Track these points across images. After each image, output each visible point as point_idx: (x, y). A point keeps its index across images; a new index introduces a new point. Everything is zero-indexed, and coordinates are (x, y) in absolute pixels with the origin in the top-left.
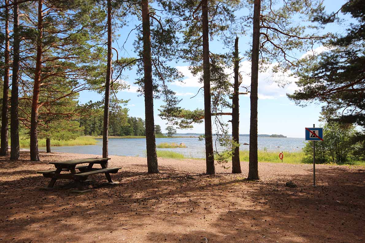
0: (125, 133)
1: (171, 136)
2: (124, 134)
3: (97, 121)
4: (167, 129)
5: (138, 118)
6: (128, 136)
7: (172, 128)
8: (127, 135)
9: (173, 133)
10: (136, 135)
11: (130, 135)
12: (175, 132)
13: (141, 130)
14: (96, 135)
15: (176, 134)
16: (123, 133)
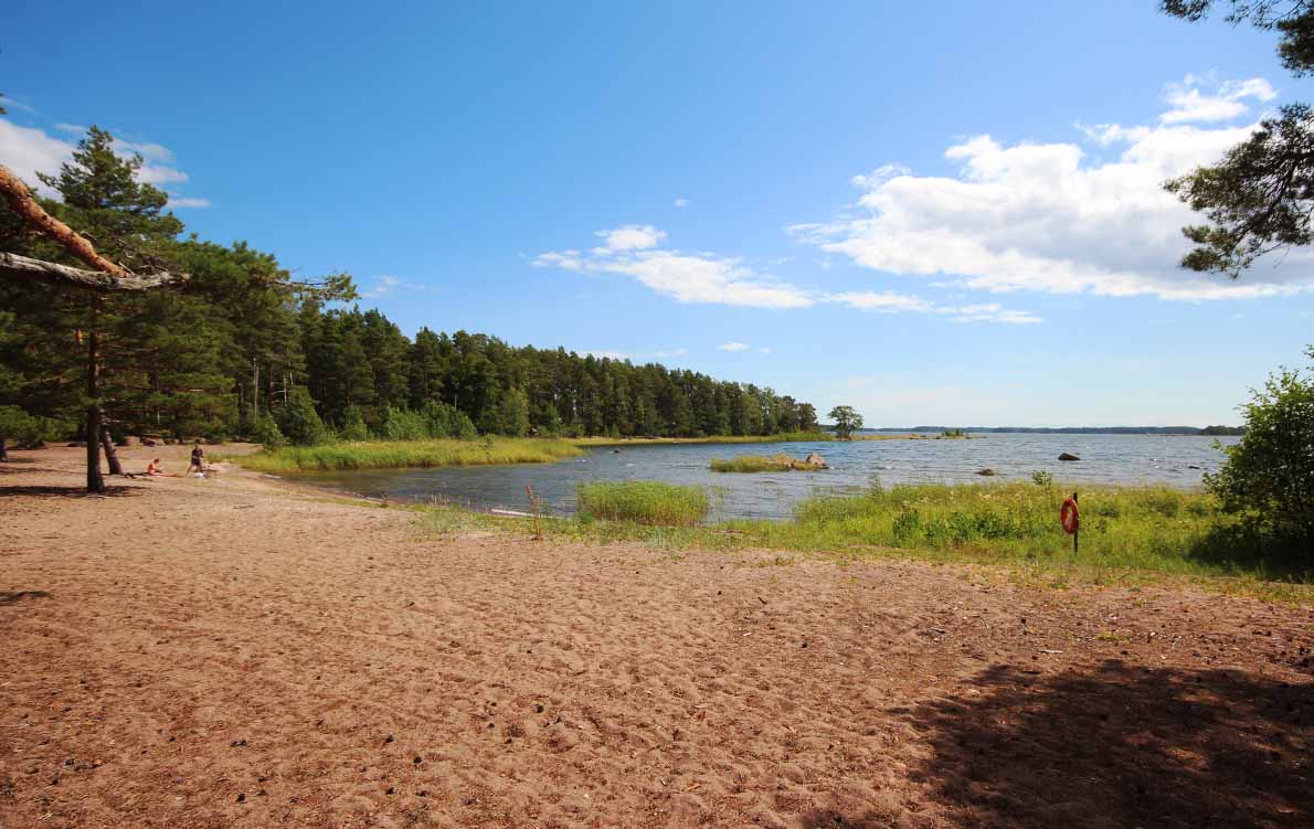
0: (703, 428)
1: (847, 437)
2: (702, 432)
3: (623, 396)
4: (833, 414)
5: (744, 386)
6: (713, 438)
7: (847, 411)
8: (709, 435)
9: (853, 428)
10: (737, 432)
11: (720, 434)
12: (860, 422)
13: (753, 420)
14: (618, 434)
15: (861, 430)
16: (699, 429)
